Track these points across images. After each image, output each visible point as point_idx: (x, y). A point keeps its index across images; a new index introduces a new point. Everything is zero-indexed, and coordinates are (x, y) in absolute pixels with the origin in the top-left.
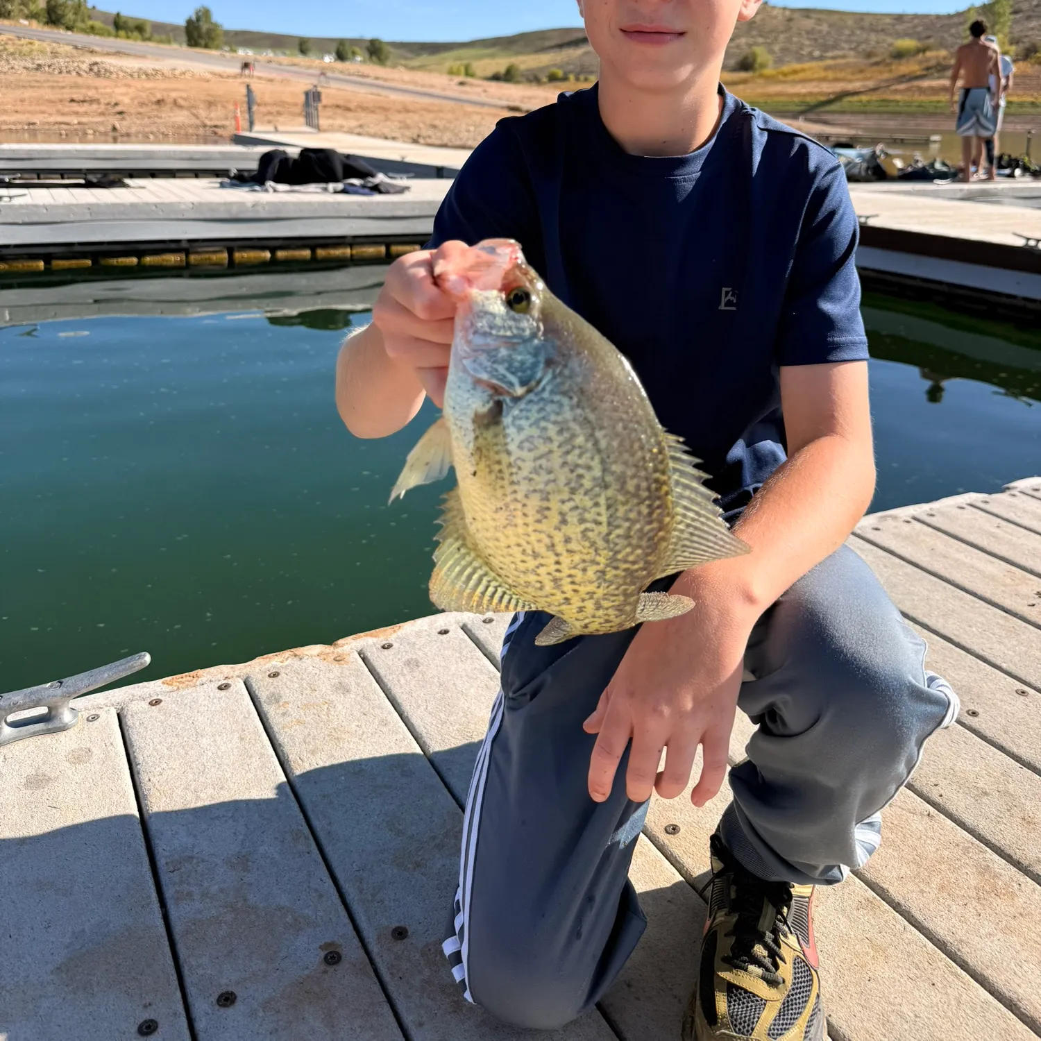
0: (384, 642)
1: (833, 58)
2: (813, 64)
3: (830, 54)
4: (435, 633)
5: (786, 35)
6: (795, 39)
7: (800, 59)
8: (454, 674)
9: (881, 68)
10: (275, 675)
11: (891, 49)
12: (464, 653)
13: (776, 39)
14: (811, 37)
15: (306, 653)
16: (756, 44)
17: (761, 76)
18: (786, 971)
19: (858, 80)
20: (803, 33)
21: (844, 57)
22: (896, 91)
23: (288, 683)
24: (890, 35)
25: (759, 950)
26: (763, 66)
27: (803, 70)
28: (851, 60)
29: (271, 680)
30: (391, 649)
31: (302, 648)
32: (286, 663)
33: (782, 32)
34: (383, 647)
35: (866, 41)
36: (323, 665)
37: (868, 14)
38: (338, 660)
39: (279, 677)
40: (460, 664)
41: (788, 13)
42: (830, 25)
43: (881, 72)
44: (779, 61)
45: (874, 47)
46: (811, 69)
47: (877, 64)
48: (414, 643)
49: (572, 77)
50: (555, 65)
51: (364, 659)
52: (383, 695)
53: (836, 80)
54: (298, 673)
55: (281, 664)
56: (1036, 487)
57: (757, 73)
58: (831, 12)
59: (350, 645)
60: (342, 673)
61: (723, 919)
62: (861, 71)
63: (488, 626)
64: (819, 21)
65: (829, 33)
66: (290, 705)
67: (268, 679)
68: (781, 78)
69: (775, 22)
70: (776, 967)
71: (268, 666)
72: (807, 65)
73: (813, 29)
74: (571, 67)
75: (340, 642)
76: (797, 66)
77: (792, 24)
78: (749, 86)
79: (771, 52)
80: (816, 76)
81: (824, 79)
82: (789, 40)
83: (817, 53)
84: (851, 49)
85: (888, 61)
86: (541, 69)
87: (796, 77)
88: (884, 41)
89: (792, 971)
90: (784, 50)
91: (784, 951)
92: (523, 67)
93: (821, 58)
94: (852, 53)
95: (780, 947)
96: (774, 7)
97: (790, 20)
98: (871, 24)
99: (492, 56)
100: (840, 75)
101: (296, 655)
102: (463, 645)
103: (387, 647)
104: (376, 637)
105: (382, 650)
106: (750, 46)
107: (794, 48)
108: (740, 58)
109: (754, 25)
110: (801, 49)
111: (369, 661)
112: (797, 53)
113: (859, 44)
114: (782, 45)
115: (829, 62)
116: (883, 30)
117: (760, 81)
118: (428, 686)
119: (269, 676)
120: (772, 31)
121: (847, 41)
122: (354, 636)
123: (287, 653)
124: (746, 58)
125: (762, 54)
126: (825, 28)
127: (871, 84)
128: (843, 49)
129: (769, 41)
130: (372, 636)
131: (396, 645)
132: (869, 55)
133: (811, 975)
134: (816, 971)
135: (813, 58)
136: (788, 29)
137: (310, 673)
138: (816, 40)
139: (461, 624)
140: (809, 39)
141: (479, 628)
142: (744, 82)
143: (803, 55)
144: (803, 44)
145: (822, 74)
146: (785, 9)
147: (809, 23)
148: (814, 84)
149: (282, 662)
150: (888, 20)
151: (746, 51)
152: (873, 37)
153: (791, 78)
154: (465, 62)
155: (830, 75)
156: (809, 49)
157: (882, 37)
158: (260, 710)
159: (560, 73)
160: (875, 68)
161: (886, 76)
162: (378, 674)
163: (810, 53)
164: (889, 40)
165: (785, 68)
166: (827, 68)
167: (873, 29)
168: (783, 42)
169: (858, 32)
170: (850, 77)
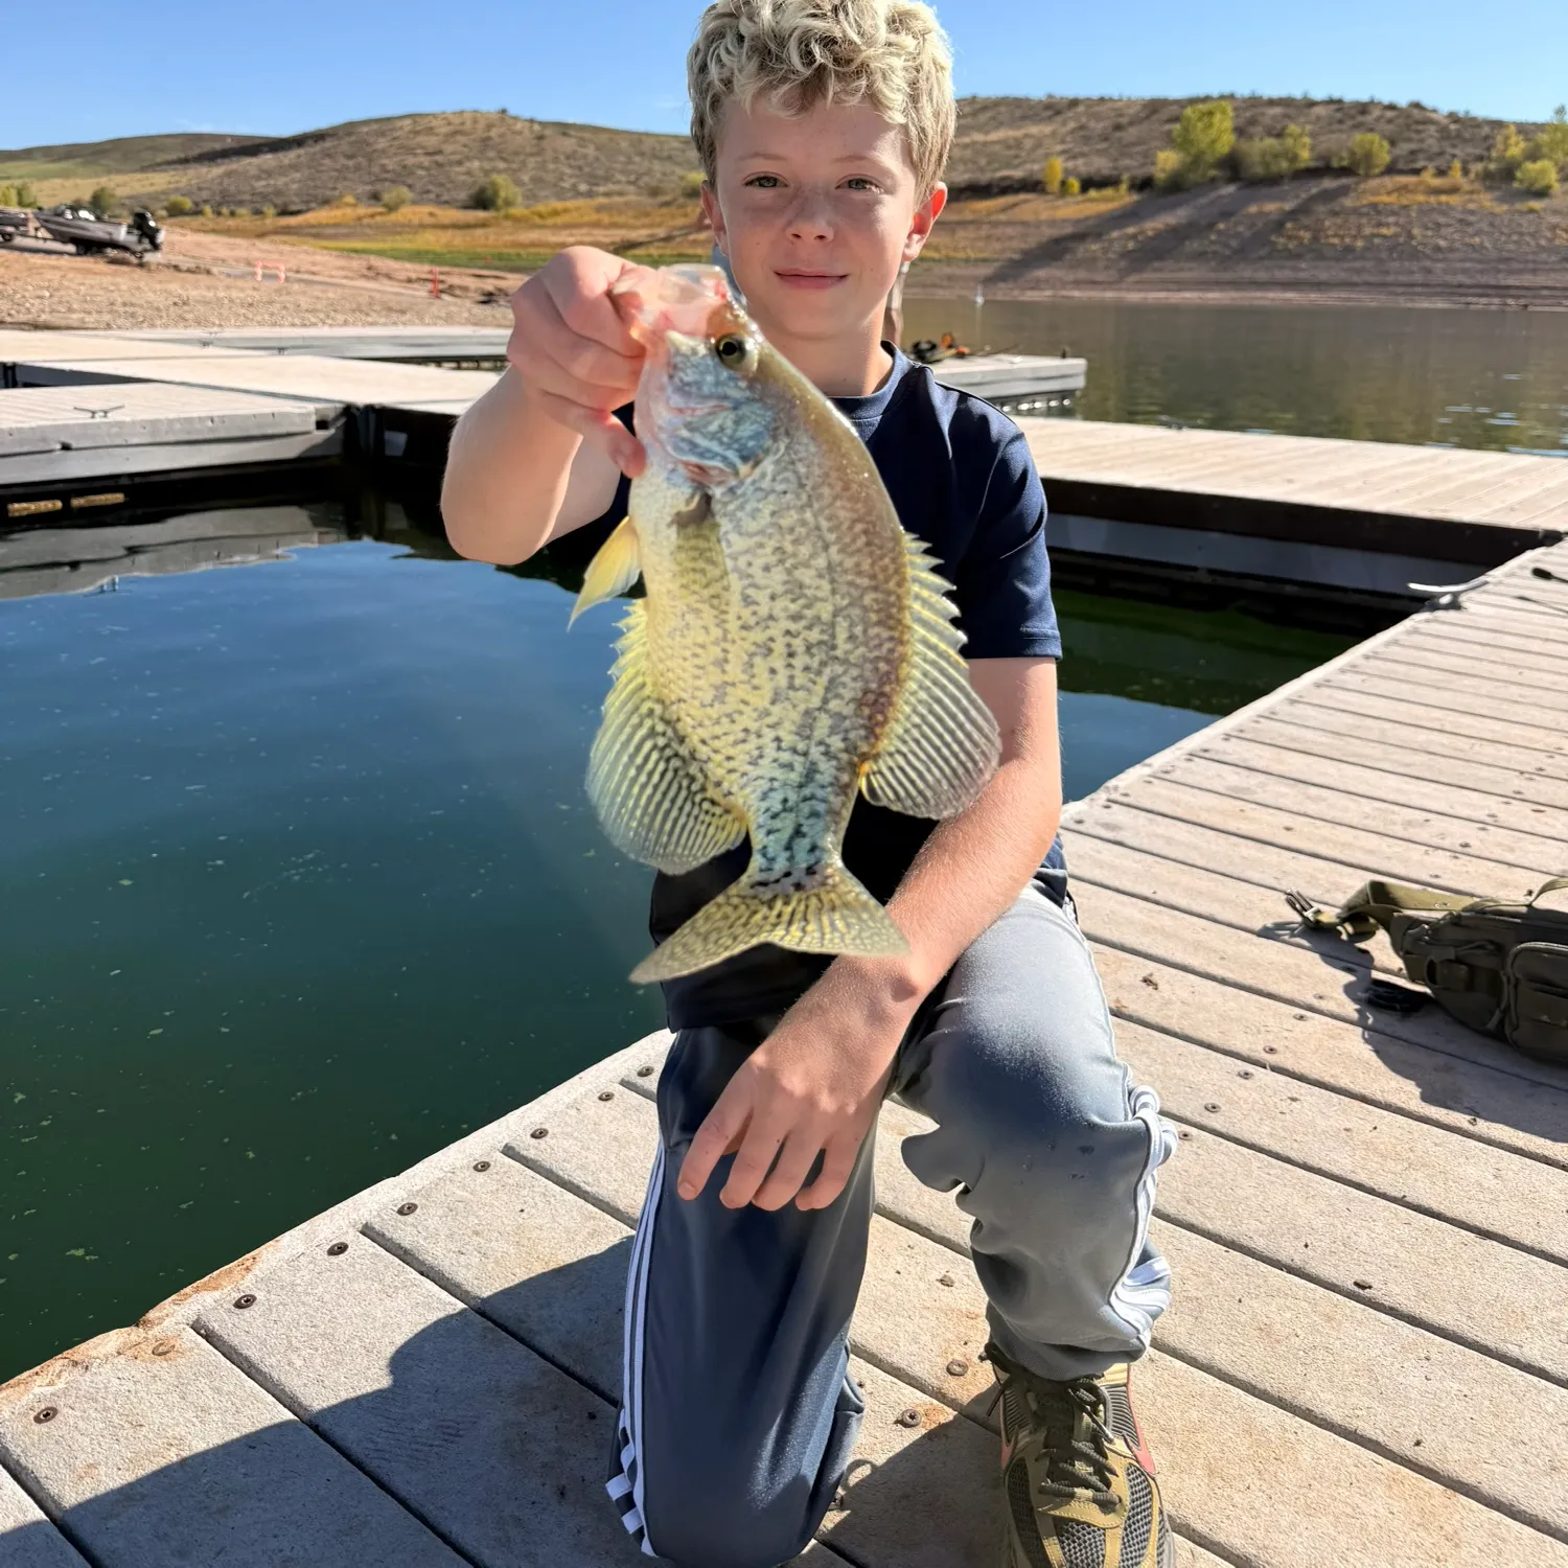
0: (237, 1296)
1: (607, 194)
2: (581, 202)
3: (601, 189)
4: (322, 1254)
5: (539, 159)
6: (551, 166)
7: (560, 195)
8: (384, 1325)
9: (673, 209)
10: (47, 1415)
11: (683, 184)
12: (388, 1280)
13: (524, 164)
14: (572, 162)
15: (94, 1353)
16: (495, 170)
17: (507, 217)
18: (1120, 1486)
19: (644, 226)
20: (562, 157)
21: (621, 194)
22: (695, 242)
23: (81, 1424)
24: (677, 164)
25: (1082, 1468)
26: (508, 203)
27: (566, 211)
28: (632, 198)
29: (44, 1427)
30: (254, 1307)
31: (83, 1346)
32: (60, 1385)
33: (532, 155)
34: (238, 1305)
35: (649, 172)
36: (136, 1370)
37: (647, 135)
38: (162, 1351)
39: (59, 1417)
40: (387, 1301)
41: (536, 127)
42: (598, 148)
43: (673, 217)
44: (531, 197)
45: (661, 181)
46: (578, 209)
47: (667, 204)
48: (293, 1285)
49: (208, 209)
50: (177, 190)
51: (210, 1337)
52: (270, 1398)
53: (614, 225)
54: (96, 1401)
55: (51, 1389)
56: (1078, 818)
57: (502, 213)
58: (597, 130)
59: (173, 1315)
60: (178, 1377)
61: (1028, 1439)
62: (647, 215)
63: (410, 1219)
64: (582, 142)
65: (597, 159)
66: (102, 1470)
67: (36, 1427)
68: (538, 220)
69: (519, 139)
70: (1108, 1484)
71: (27, 1399)
72: (570, 204)
73: (575, 152)
74: (205, 195)
75: (152, 1314)
76: (559, 205)
77: (545, 143)
78: (490, 230)
79: (518, 183)
80: (586, 219)
81: (597, 225)
82: (542, 166)
83: (583, 187)
84: (629, 183)
85: (681, 200)
86: (154, 197)
87: (559, 220)
88: (673, 172)
89: (1127, 1484)
90: (536, 180)
91: (1113, 1461)
92: (120, 192)
93: (590, 194)
94: (631, 188)
95: (1106, 1458)
96: (516, 118)
97: (541, 138)
98: (654, 149)
99: (65, 175)
100: (621, 219)
101: (75, 1364)
102: (381, 1266)
103: (245, 1302)
104: (215, 1289)
105: (237, 1311)
106: (487, 173)
107: (550, 178)
108: (473, 191)
109: (490, 143)
110: (562, 179)
111: (220, 1338)
112: (555, 185)
113: (639, 176)
114: (533, 172)
115: (602, 200)
116: (670, 158)
117: (508, 223)
118: (347, 1359)
119: (37, 1420)
120: (516, 153)
121: (622, 172)
122: (174, 1297)
123: (56, 1364)
124: (482, 191)
125: (505, 186)
126: (591, 151)
127: (661, 232)
128: (619, 182)
129: (514, 166)
130: (207, 1288)
131: (260, 1296)
132: (654, 192)
133: (1149, 1485)
134: (1153, 1479)
135: (578, 194)
136: (540, 152)
137: (117, 1393)
138: (580, 168)
139: (360, 1227)
140: (570, 166)
141: (395, 1228)
142: (484, 225)
143: (563, 188)
144: (563, 174)
145: (594, 217)
146: (532, 121)
147: (568, 144)
148: (584, 230)
149: (51, 1384)
150: (675, 144)
151: (482, 180)
152: (657, 166)
153: (550, 221)
154: (18, 183)
155: (605, 218)
156: (573, 180)
157: (669, 167)
158: (41, 1495)
159: (188, 204)
160: (664, 210)
161: (680, 221)
162: (246, 1359)
163: (574, 187)
164: (679, 171)
165: (541, 208)
166: (599, 209)
167: (655, 156)
168: (534, 169)
169: (637, 159)
170: (631, 221)
